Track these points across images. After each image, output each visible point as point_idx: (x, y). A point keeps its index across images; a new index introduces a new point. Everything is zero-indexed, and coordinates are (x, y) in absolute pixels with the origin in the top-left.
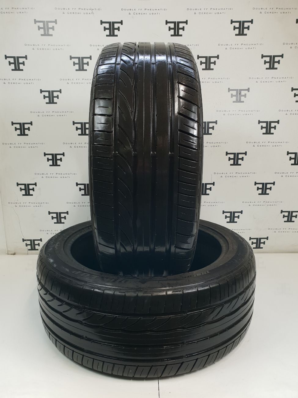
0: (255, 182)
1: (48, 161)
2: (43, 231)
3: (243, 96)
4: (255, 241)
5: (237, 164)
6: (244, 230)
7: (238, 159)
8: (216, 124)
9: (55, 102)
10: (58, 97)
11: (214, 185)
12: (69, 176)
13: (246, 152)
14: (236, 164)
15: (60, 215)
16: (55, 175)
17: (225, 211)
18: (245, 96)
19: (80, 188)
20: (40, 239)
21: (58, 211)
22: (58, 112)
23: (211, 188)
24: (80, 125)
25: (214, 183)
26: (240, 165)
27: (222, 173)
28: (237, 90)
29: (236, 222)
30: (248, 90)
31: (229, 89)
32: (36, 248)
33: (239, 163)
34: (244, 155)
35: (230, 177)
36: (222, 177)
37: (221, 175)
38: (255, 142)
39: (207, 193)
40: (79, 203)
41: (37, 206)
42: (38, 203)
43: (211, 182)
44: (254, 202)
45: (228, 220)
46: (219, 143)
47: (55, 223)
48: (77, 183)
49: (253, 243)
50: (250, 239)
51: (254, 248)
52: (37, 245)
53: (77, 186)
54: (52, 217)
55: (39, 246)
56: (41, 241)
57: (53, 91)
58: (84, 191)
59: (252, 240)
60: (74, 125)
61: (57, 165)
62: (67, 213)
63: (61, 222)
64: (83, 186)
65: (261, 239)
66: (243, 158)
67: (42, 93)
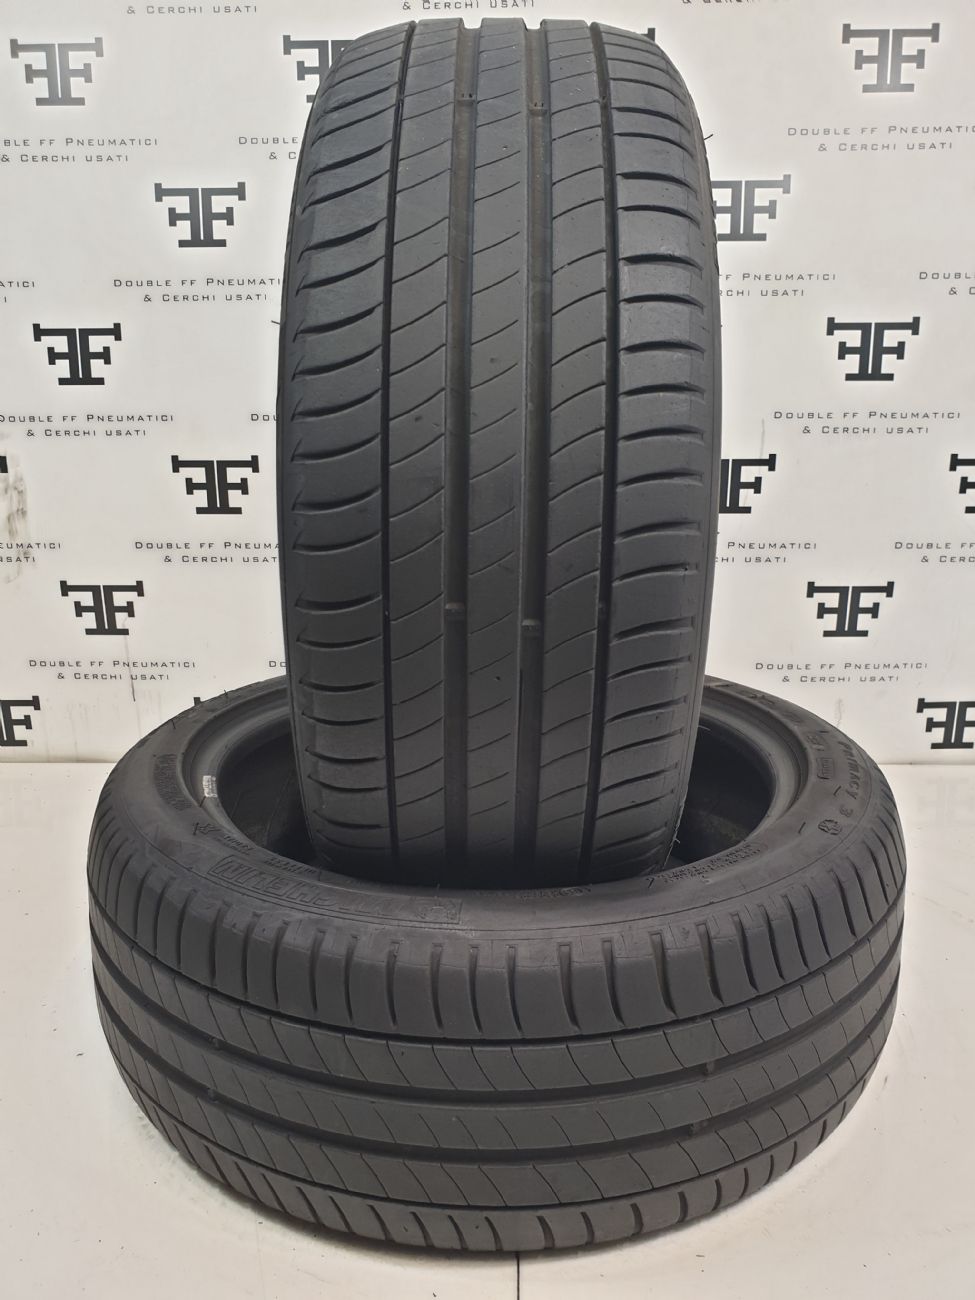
2: (43, 664)
3: (909, 59)
4: (940, 715)
5: (877, 375)
6: (897, 666)
7: (881, 350)
9: (74, 95)
10: (86, 73)
12: (140, 425)
13: (917, 320)
14: (870, 372)
16: (81, 424)
19: (189, 481)
21: (101, 582)
23: (759, 480)
24: (187, 198)
25: (773, 457)
26: (890, 377)
27: (811, 415)
32: (18, 737)
33: (884, 371)
34: (905, 335)
35: (846, 430)
36: (807, 430)
37: (806, 421)
38: (957, 275)
39: (741, 505)
40: (186, 545)
41: (14, 559)
42: (14, 546)
43: (761, 454)
44: (943, 545)
45: (830, 622)
46: (796, 277)
47: (89, 632)
48: (175, 459)
49: (931, 725)
50: (922, 705)
51: (935, 746)
52: (19, 722)
53: (176, 470)
54: (77, 604)
55: (29, 727)
56: (37, 707)
57: (65, 48)
58: (204, 493)
59: (928, 713)
60: (159, 199)
61: (89, 380)
62: (138, 588)
63: (113, 630)
64: (202, 471)
65: (966, 706)
66: (902, 344)
67: (20, 54)
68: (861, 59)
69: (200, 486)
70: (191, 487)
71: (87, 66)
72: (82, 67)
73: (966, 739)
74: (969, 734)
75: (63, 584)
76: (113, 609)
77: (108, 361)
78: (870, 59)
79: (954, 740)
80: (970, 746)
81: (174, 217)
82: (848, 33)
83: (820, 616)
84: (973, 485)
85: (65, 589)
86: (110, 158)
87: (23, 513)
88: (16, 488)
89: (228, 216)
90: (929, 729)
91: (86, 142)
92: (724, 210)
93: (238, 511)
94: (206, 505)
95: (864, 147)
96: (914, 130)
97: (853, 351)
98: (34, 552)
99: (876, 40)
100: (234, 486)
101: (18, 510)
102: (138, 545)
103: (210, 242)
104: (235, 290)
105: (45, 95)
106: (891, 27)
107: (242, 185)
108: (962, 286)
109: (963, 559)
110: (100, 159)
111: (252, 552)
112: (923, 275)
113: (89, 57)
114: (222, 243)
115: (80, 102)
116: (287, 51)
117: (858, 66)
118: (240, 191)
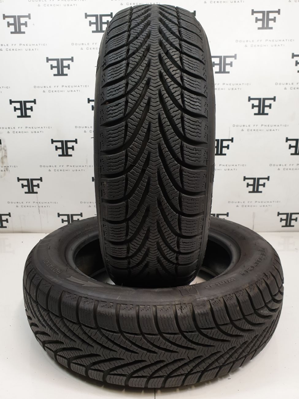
0: (287, 138)
1: (15, 111)
2: (12, 203)
3: (271, 20)
4: (284, 217)
5: (263, 114)
6: (271, 202)
7: (264, 106)
8: (236, 59)
9: (22, 31)
10: (26, 24)
11: (232, 142)
12: (42, 130)
13: (275, 97)
14: (261, 113)
15: (32, 183)
16: (24, 130)
17: (246, 177)
18: (274, 20)
19: (56, 147)
20: (8, 213)
21: (30, 178)
22: (27, 45)
23: (228, 145)
24: (56, 62)
25: (232, 138)
26: (267, 114)
27: (244, 126)
28: (263, 12)
29: (261, 192)
30: (279, 12)
31: (253, 10)
32: (4, 225)
33: (266, 112)
34: (271, 102)
35: (254, 130)
36: (243, 130)
37: (242, 128)
38: (287, 84)
39: (223, 153)
40: (55, 166)
41: (3, 171)
42: (3, 167)
43: (229, 137)
44: (284, 165)
45: (251, 188)
46: (239, 84)
47: (26, 193)
48: (52, 140)
49: (281, 220)
50: (279, 214)
51: (283, 226)
52: (4, 221)
53: (52, 143)
54: (22, 184)
55: (7, 222)
56: (10, 216)
57: (19, 17)
58: (61, 150)
59: (281, 216)
60: (47, 61)
61: (26, 116)
62: (41, 179)
63: (33, 192)
64: (60, 143)
65: (291, 214)
66: (270, 105)
67: (6, 19)
68: (257, 20)
69: (59, 148)
70: (57, 148)
71: (26, 22)
72: (24, 23)
73: (292, 224)
74: (293, 223)
75: (18, 178)
76: (33, 186)
77: (32, 110)
78: (260, 20)
79: (288, 224)
80: (293, 226)
81: (52, 67)
82: (253, 12)
83: (247, 187)
84: (293, 147)
85: (19, 180)
86: (33, 50)
87: (6, 156)
88: (4, 149)
89: (68, 67)
90: (281, 221)
91: (26, 45)
92: (217, 64)
93: (71, 155)
94: (61, 154)
95: (258, 46)
96: (273, 41)
97: (256, 106)
98: (10, 168)
99: (261, 14)
100: (70, 148)
101: (4, 156)
102: (41, 166)
103: (63, 74)
104: (70, 89)
105: (13, 31)
106: (266, 9)
107: (72, 58)
108: (288, 87)
109: (290, 169)
110: (30, 50)
111: (75, 168)
112: (276, 84)
113: (26, 19)
114: (66, 75)
115: (24, 33)
116: (86, 18)
117: (256, 22)
118: (72, 59)
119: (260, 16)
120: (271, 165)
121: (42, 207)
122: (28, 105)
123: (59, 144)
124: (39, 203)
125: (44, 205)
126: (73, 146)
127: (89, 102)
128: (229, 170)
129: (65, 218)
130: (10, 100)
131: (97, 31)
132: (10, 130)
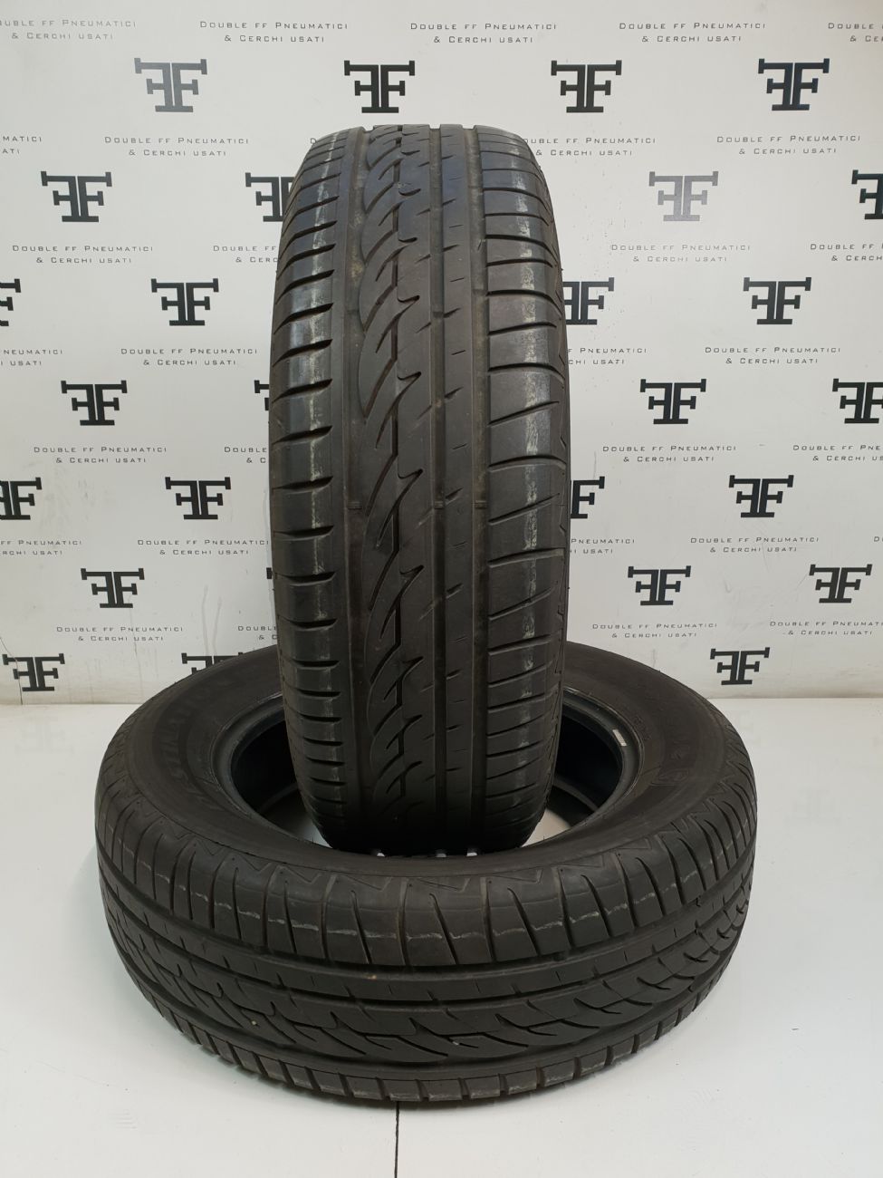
0: (732, 477)
1: (75, 408)
2: (67, 630)
5: (677, 420)
6: (695, 626)
7: (679, 402)
8: (611, 289)
9: (90, 214)
10: (99, 198)
11: (602, 486)
12: (142, 455)
13: (704, 381)
14: (672, 417)
15: (118, 582)
17: (635, 568)
18: (703, 197)
19: (178, 495)
22: (102, 249)
23: (592, 495)
24: (175, 290)
25: (602, 479)
26: (685, 421)
27: (629, 449)
28: (677, 179)
29: (670, 603)
30: (714, 178)
31: (652, 174)
32: (48, 684)
33: (681, 417)
34: (696, 392)
35: (654, 459)
36: (626, 460)
37: (626, 453)
38: (732, 350)
39: (580, 512)
40: (176, 542)
41: (46, 553)
43: (594, 477)
44: (725, 540)
45: (646, 595)
46: (618, 351)
47: (103, 606)
48: (168, 479)
49: (721, 667)
50: (714, 654)
51: (724, 683)
52: (48, 673)
53: (168, 487)
54: (94, 586)
55: (56, 677)
56: (63, 662)
57: (83, 180)
59: (719, 659)
60: (154, 290)
61: (102, 421)
62: (140, 574)
63: (121, 604)
64: (188, 488)
65: (745, 654)
66: (694, 399)
67: (49, 183)
68: (662, 197)
69: (186, 499)
70: (180, 500)
71: (100, 193)
72: (96, 194)
73: (747, 677)
74: (749, 674)
75: (83, 571)
76: (121, 590)
77: (117, 408)
78: (669, 198)
79: (737, 678)
80: (750, 682)
81: (166, 304)
82: (653, 179)
83: (638, 590)
84: (747, 497)
85: (85, 574)
86: (117, 261)
89: (206, 303)
90: (719, 671)
91: (100, 249)
93: (215, 517)
94: (190, 513)
95: (665, 259)
96: (700, 248)
97: (659, 403)
98: (62, 547)
99: (673, 184)
100: (212, 499)
102: (140, 542)
103: (192, 321)
104: (212, 357)
105: (69, 213)
107: (216, 281)
108: (735, 357)
109: (740, 550)
110: (110, 261)
111: (225, 548)
112: (708, 350)
113: (102, 186)
114: (202, 323)
115: (95, 219)
116: (248, 185)
117: (660, 202)
118: (214, 285)
119: (669, 188)
120: (693, 540)
121: (144, 639)
122: (108, 396)
123: (186, 491)
124: (134, 630)
125: (147, 635)
126: (220, 496)
127: (257, 391)
128: (593, 551)
129: (201, 665)
130: (63, 383)
131: (275, 218)
132: (64, 456)
